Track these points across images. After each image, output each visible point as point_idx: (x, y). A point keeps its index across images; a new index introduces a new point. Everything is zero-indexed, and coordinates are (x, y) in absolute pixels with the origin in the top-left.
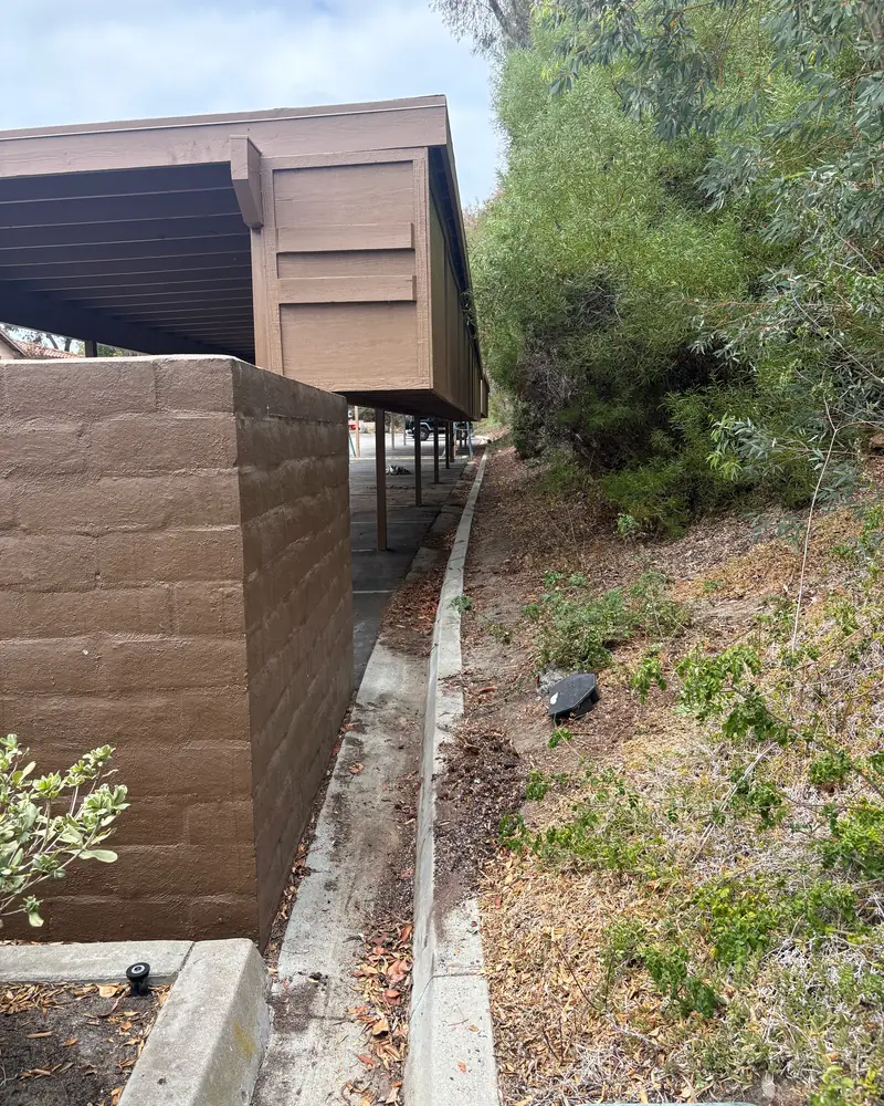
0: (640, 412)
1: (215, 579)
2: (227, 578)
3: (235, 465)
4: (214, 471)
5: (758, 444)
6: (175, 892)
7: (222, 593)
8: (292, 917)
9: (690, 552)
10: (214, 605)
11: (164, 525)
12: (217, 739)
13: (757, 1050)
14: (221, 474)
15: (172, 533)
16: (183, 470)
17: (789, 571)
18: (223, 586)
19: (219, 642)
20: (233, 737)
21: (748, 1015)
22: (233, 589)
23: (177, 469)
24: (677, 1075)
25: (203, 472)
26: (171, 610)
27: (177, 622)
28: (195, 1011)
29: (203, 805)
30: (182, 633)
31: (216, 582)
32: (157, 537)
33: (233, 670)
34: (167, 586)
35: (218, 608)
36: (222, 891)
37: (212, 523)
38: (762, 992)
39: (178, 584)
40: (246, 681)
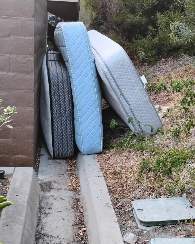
0: (144, 19)
1: (25, 55)
2: (28, 55)
3: (33, 17)
4: (26, 19)
5: (186, 31)
6: (7, 154)
7: (27, 59)
8: (40, 166)
9: (158, 69)
10: (23, 63)
11: (9, 35)
12: (23, 106)
13: (182, 186)
14: (28, 20)
15: (11, 38)
16: (16, 17)
17: (191, 74)
18: (27, 57)
19: (25, 75)
20: (28, 106)
21: (180, 179)
22: (30, 58)
23: (14, 17)
24: (160, 194)
25: (23, 19)
26: (10, 64)
27: (12, 68)
28: (22, 182)
29: (17, 127)
30: (13, 71)
31: (25, 56)
32: (6, 39)
33: (30, 85)
34: (9, 56)
35: (25, 64)
36: (22, 154)
37: (25, 36)
38: (184, 174)
39: (12, 56)
40: (33, 88)
